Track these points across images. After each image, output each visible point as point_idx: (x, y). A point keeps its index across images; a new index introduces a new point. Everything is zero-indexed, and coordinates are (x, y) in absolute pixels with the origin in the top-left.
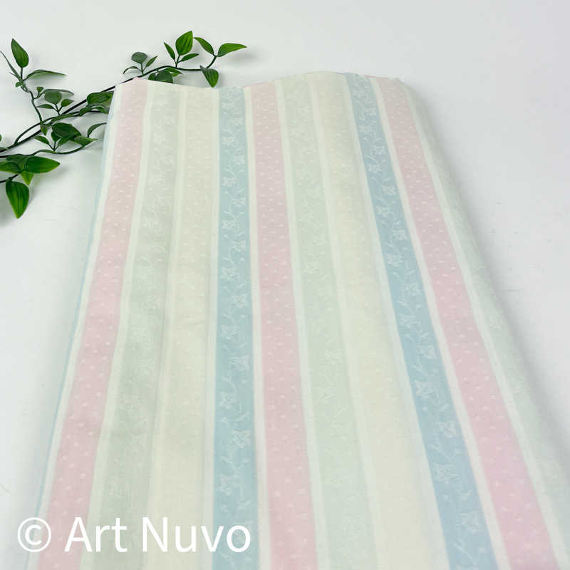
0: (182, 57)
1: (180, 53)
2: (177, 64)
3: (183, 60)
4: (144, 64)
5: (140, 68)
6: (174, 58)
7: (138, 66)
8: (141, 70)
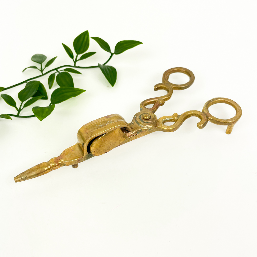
1: (78, 53)
2: (75, 62)
3: (82, 58)
4: (44, 64)
8: (40, 69)
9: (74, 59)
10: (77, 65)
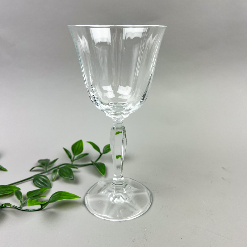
0: (76, 157)
1: (75, 154)
3: (77, 159)
6: (70, 157)
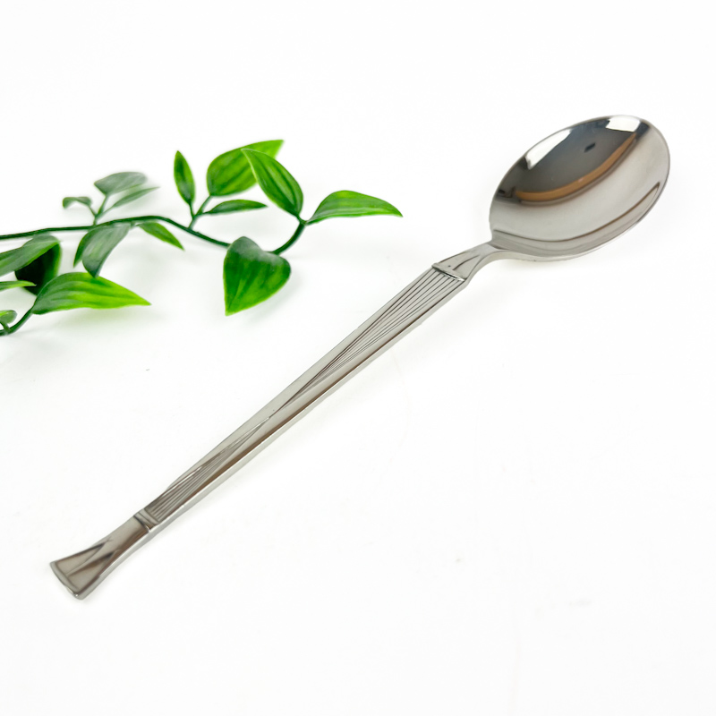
2: (194, 217)
3: (215, 211)
4: (113, 198)
5: (96, 206)
6: (189, 200)
7: (97, 198)
8: (96, 211)
9: (196, 207)
10: (196, 228)
